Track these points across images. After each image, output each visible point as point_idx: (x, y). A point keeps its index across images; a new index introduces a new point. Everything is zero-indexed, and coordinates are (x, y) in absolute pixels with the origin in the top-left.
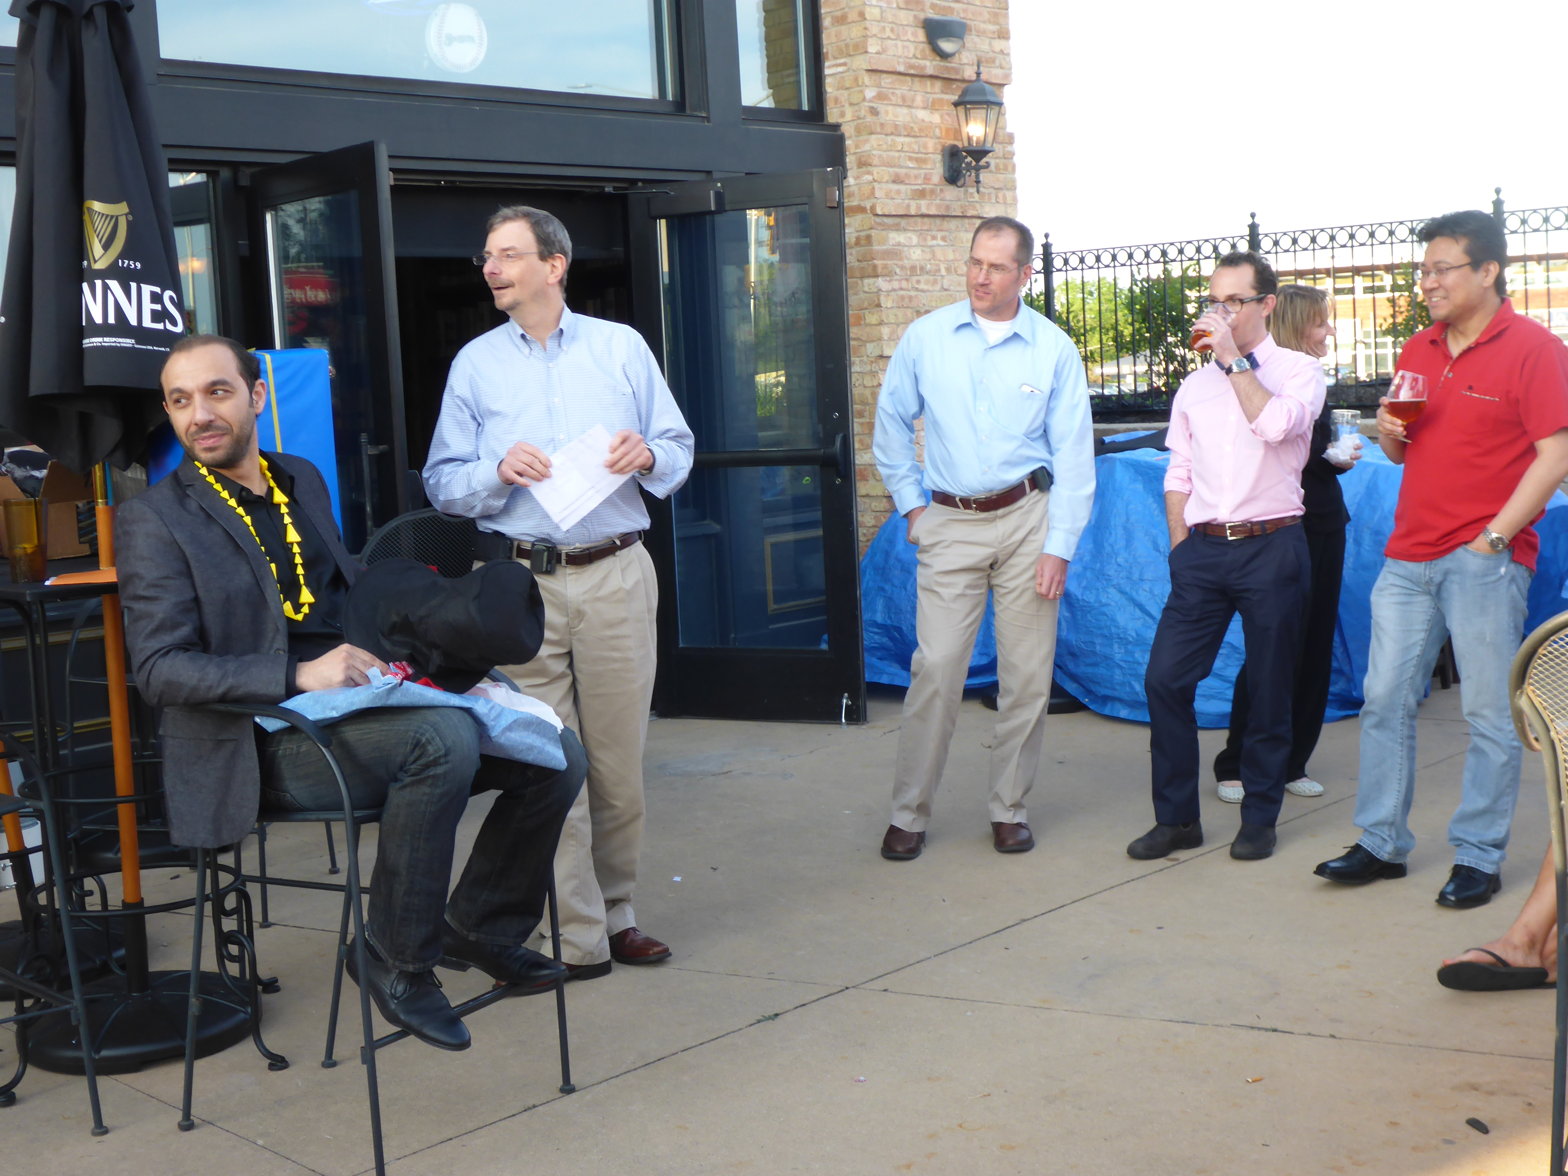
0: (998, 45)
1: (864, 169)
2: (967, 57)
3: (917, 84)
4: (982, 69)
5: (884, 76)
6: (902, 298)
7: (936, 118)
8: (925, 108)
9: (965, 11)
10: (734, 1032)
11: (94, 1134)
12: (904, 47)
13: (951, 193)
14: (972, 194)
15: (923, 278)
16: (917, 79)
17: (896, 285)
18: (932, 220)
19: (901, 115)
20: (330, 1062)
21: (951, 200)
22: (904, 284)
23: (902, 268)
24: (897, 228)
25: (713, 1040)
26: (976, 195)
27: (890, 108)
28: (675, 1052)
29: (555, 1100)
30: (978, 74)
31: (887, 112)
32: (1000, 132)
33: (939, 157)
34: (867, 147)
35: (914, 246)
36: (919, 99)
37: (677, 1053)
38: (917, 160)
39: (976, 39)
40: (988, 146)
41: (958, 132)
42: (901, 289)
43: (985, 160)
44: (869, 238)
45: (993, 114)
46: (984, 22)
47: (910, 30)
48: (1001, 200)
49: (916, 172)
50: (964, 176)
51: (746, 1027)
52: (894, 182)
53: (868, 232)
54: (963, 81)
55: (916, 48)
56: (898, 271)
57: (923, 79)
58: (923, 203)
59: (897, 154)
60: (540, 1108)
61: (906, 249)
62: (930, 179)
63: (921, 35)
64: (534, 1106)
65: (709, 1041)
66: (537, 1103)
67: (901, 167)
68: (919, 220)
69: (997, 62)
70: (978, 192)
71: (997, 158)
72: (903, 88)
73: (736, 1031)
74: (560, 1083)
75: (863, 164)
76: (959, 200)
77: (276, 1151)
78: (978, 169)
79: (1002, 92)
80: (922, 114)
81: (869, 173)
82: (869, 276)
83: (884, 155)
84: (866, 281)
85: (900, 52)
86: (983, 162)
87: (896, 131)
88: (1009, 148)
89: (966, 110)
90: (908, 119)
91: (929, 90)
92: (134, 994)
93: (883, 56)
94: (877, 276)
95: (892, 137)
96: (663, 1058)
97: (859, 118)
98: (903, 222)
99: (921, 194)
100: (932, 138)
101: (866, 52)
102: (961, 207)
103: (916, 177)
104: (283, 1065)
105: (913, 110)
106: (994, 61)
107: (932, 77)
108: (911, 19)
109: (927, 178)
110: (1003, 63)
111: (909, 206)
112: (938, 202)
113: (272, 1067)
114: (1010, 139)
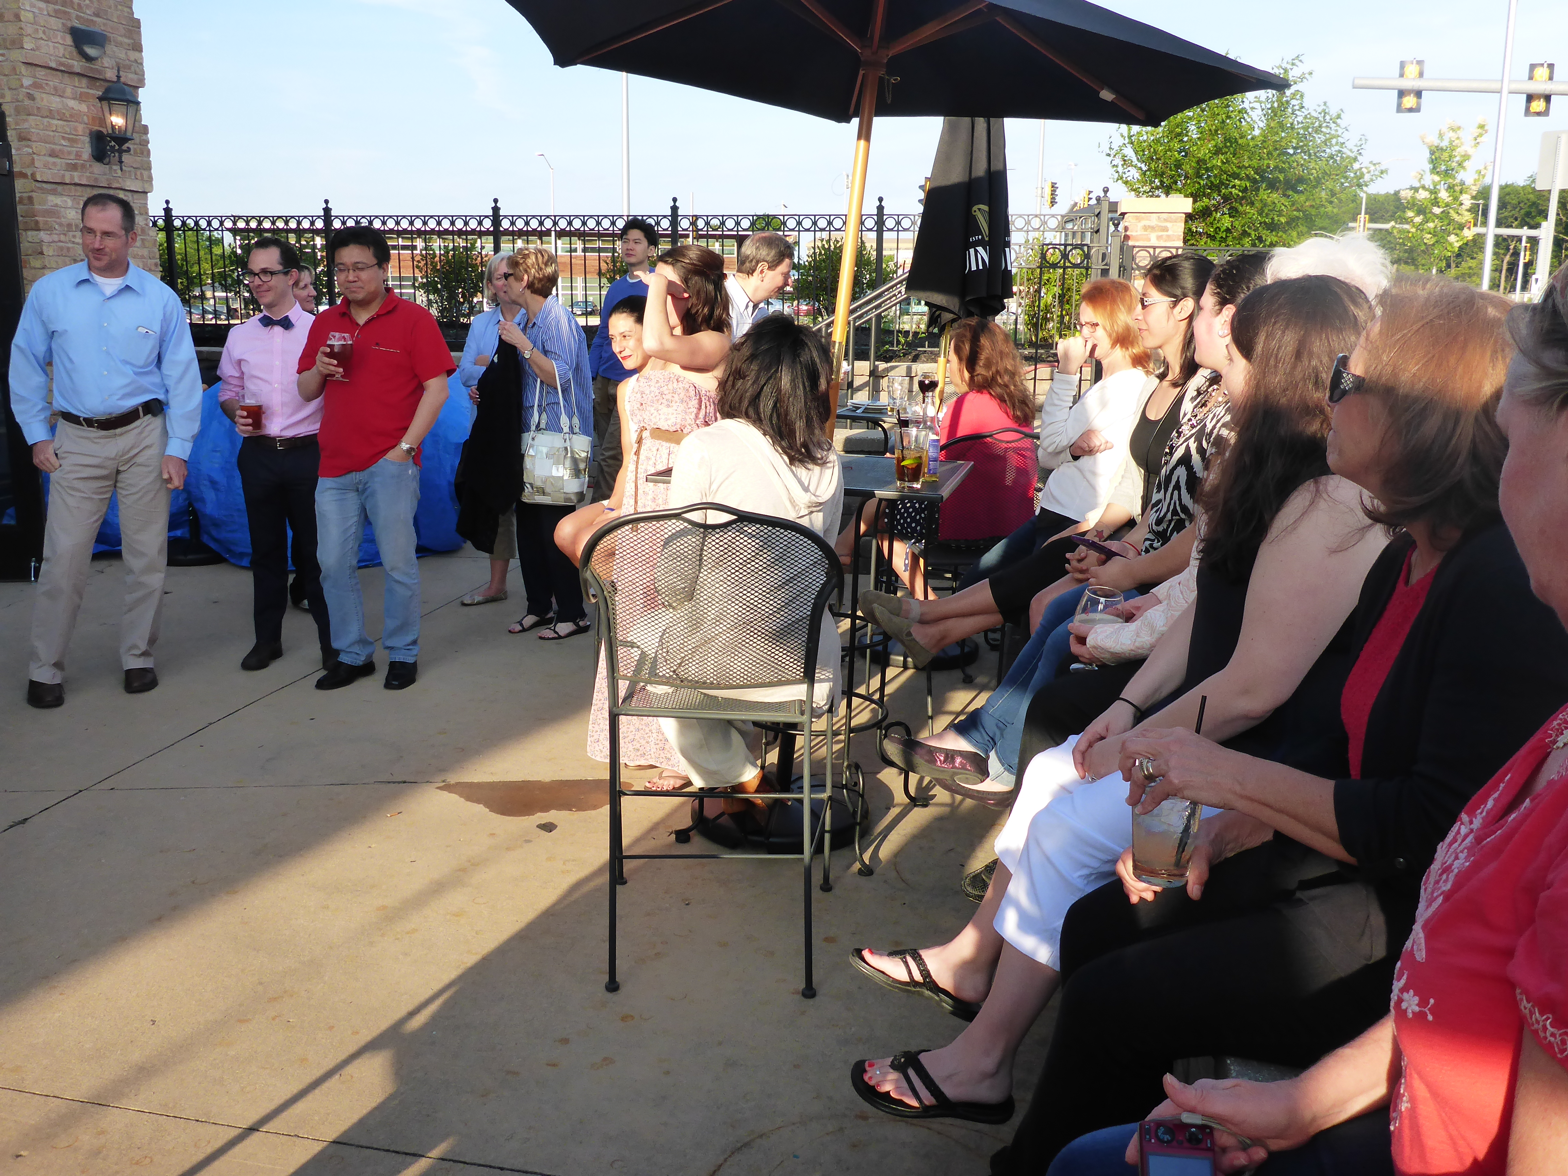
0: (133, 55)
1: (23, 143)
2: (107, 62)
3: (67, 79)
4: (121, 73)
5: (40, 69)
6: (61, 248)
7: (83, 108)
8: (74, 99)
9: (104, 25)
12: (54, 47)
13: (98, 168)
14: (115, 170)
16: (66, 75)
17: (55, 238)
18: (83, 188)
19: (55, 103)
21: (98, 174)
22: (62, 238)
23: (61, 225)
24: (54, 192)
26: (119, 171)
27: (44, 95)
30: (119, 77)
31: (42, 99)
32: (137, 124)
33: (87, 139)
34: (26, 125)
35: (69, 208)
36: (69, 91)
38: (69, 140)
39: (115, 49)
40: (129, 134)
41: (103, 121)
42: (60, 241)
43: (127, 145)
44: (30, 198)
45: (132, 109)
46: (121, 36)
47: (60, 34)
48: (139, 176)
49: (69, 149)
50: (110, 156)
52: (50, 155)
53: (30, 194)
54: (106, 80)
55: (65, 50)
56: (57, 227)
57: (71, 76)
58: (75, 174)
59: (52, 134)
61: (63, 209)
62: (81, 156)
63: (69, 40)
67: (55, 144)
68: (73, 187)
69: (133, 68)
70: (121, 170)
71: (134, 144)
72: (55, 81)
75: (23, 138)
76: (105, 174)
78: (121, 152)
79: (137, 93)
80: (72, 103)
81: (28, 146)
82: (32, 229)
83: (41, 133)
84: (29, 233)
85: (52, 52)
86: (124, 147)
87: (51, 114)
88: (144, 137)
89: (109, 104)
90: (60, 106)
91: (77, 84)
93: (37, 53)
94: (39, 230)
95: (47, 119)
97: (19, 101)
98: (60, 188)
99: (74, 167)
100: (80, 123)
101: (23, 48)
102: (107, 180)
103: (69, 153)
105: (64, 100)
106: (130, 69)
107: (78, 74)
108: (60, 26)
109: (78, 155)
110: (137, 70)
111: (63, 176)
112: (88, 174)
114: (145, 130)
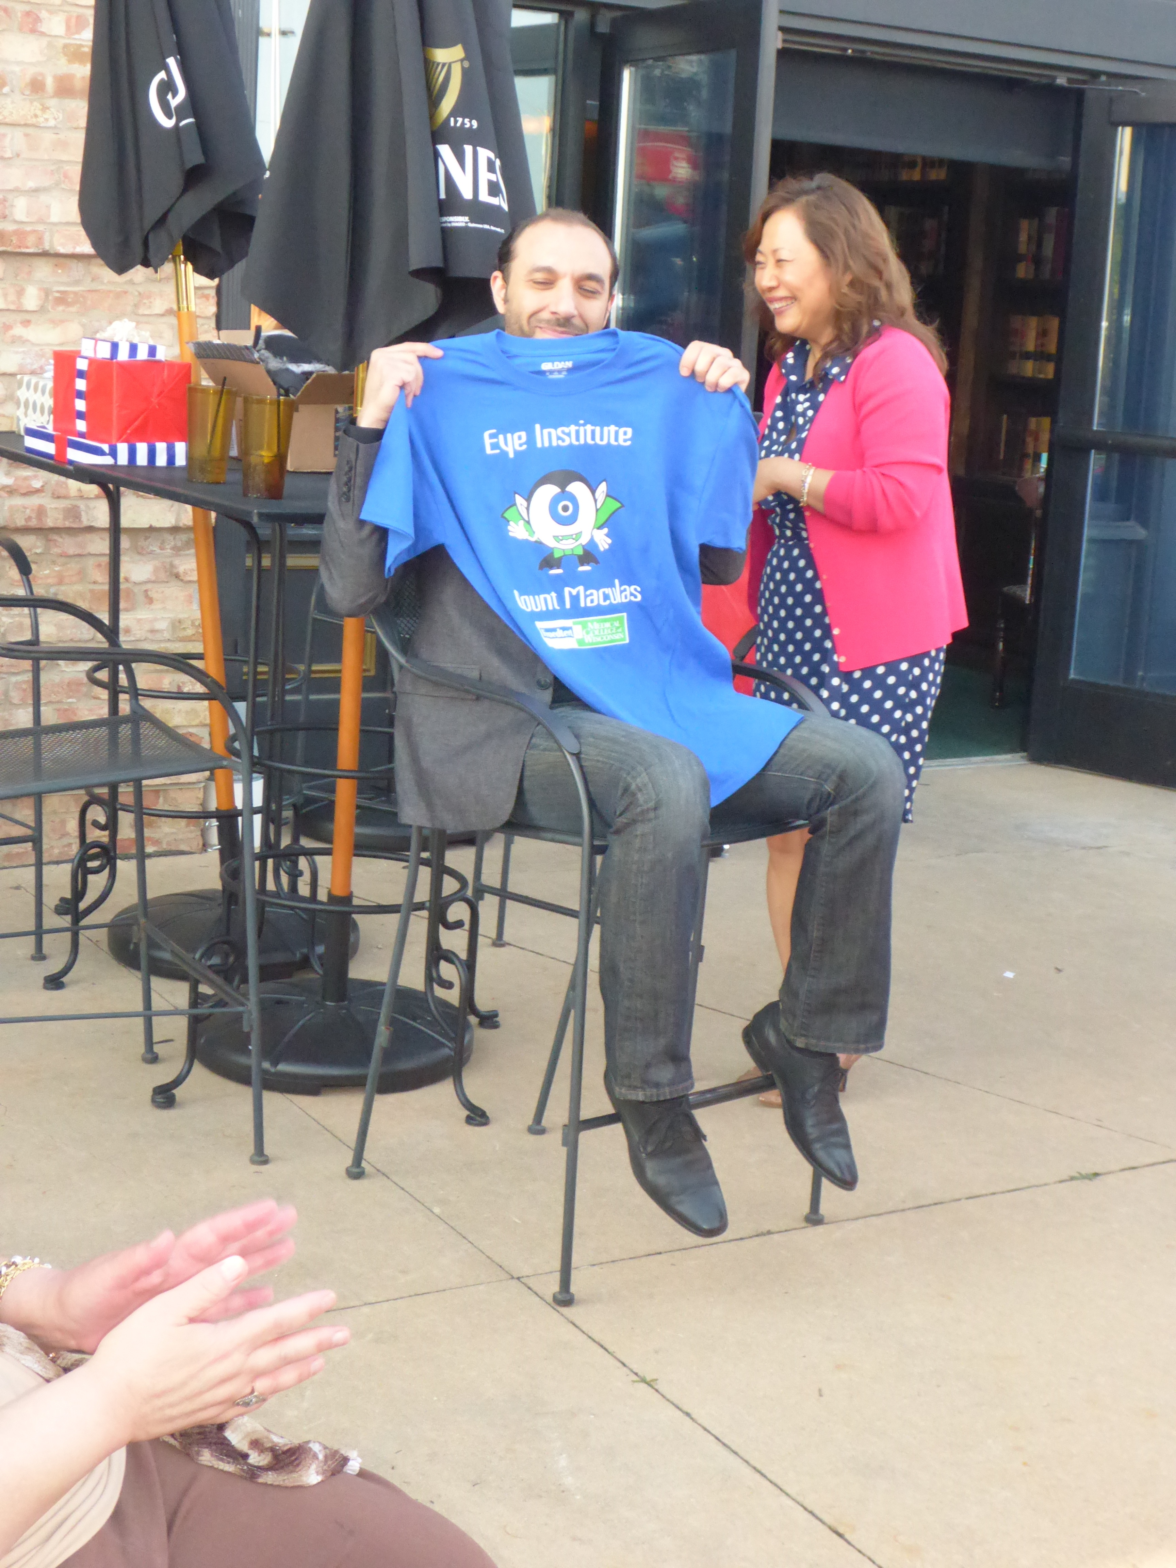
10: (1037, 1186)
11: (253, 1162)
20: (538, 1127)
25: (1009, 1191)
28: (957, 1197)
29: (795, 1229)
37: (959, 1200)
51: (1055, 1183)
60: (775, 1236)
64: (769, 1233)
65: (1003, 1192)
66: (774, 1228)
73: (1040, 1186)
74: (806, 1209)
77: (453, 1224)
92: (328, 1003)
96: (941, 1203)
104: (483, 1120)
113: (469, 1120)
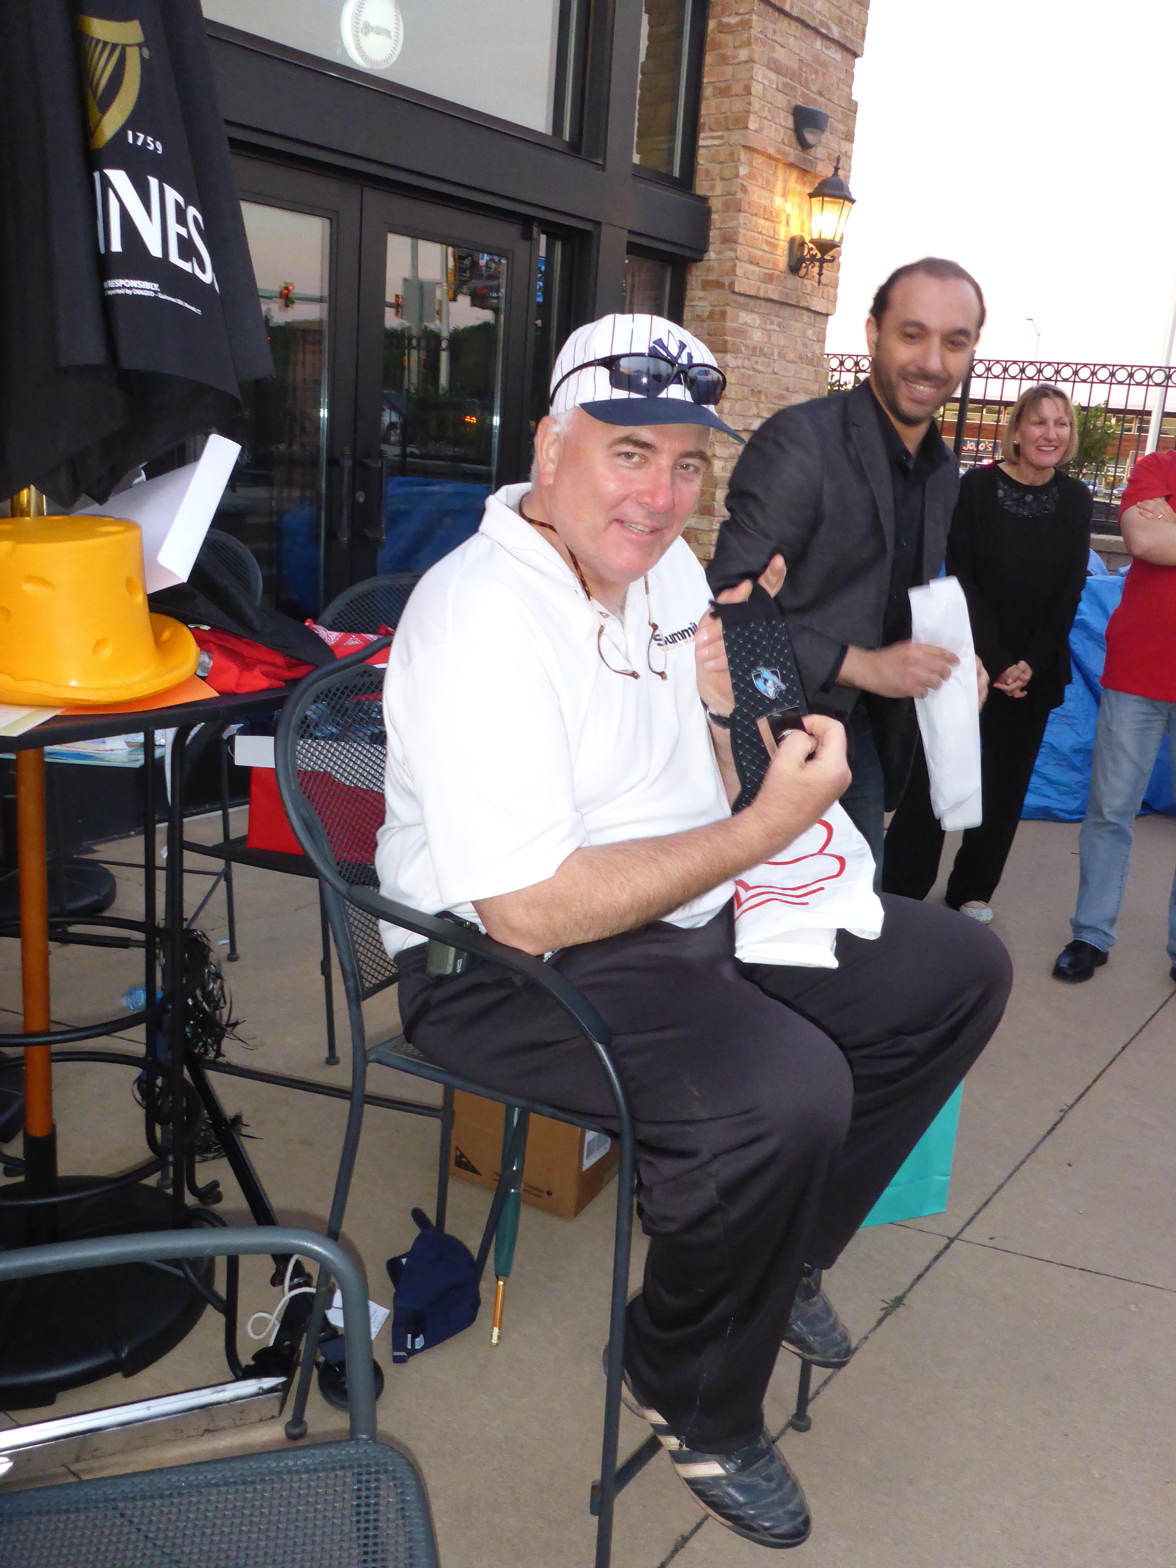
0: (845, 146)
1: (727, 245)
2: (819, 152)
3: (780, 170)
5: (756, 155)
6: (743, 375)
7: (789, 207)
9: (826, 106)
12: (776, 130)
13: (793, 282)
14: (806, 285)
15: (761, 359)
16: (780, 165)
17: (740, 362)
18: (773, 305)
19: (764, 198)
21: (790, 289)
22: (746, 363)
23: (747, 347)
24: (747, 308)
27: (756, 189)
30: (837, 169)
31: (754, 192)
33: (787, 247)
34: (733, 224)
35: (757, 328)
36: (779, 185)
38: (771, 244)
39: (830, 136)
41: (808, 224)
42: (744, 367)
43: (831, 253)
44: (723, 313)
45: (846, 210)
46: (837, 121)
47: (783, 114)
48: (825, 296)
49: (769, 256)
50: (807, 267)
51: (871, 1333)
52: (751, 263)
53: (723, 308)
54: (816, 176)
55: (785, 134)
56: (743, 349)
57: (785, 166)
58: (770, 287)
59: (757, 235)
61: (750, 329)
63: (790, 123)
67: (758, 249)
68: (763, 303)
70: (819, 284)
72: (768, 172)
75: (726, 240)
76: (796, 290)
78: (822, 261)
80: (778, 201)
81: (732, 250)
83: (748, 234)
85: (772, 134)
86: (827, 257)
87: (758, 212)
89: (820, 201)
90: (768, 203)
91: (788, 178)
93: (759, 135)
94: (726, 352)
95: (755, 218)
98: (752, 303)
99: (769, 279)
100: (784, 225)
101: (747, 128)
102: (796, 296)
103: (768, 261)
105: (773, 195)
107: (792, 165)
108: (785, 103)
109: (776, 264)
110: (846, 164)
111: (759, 288)
112: (780, 288)
114: (841, 241)
